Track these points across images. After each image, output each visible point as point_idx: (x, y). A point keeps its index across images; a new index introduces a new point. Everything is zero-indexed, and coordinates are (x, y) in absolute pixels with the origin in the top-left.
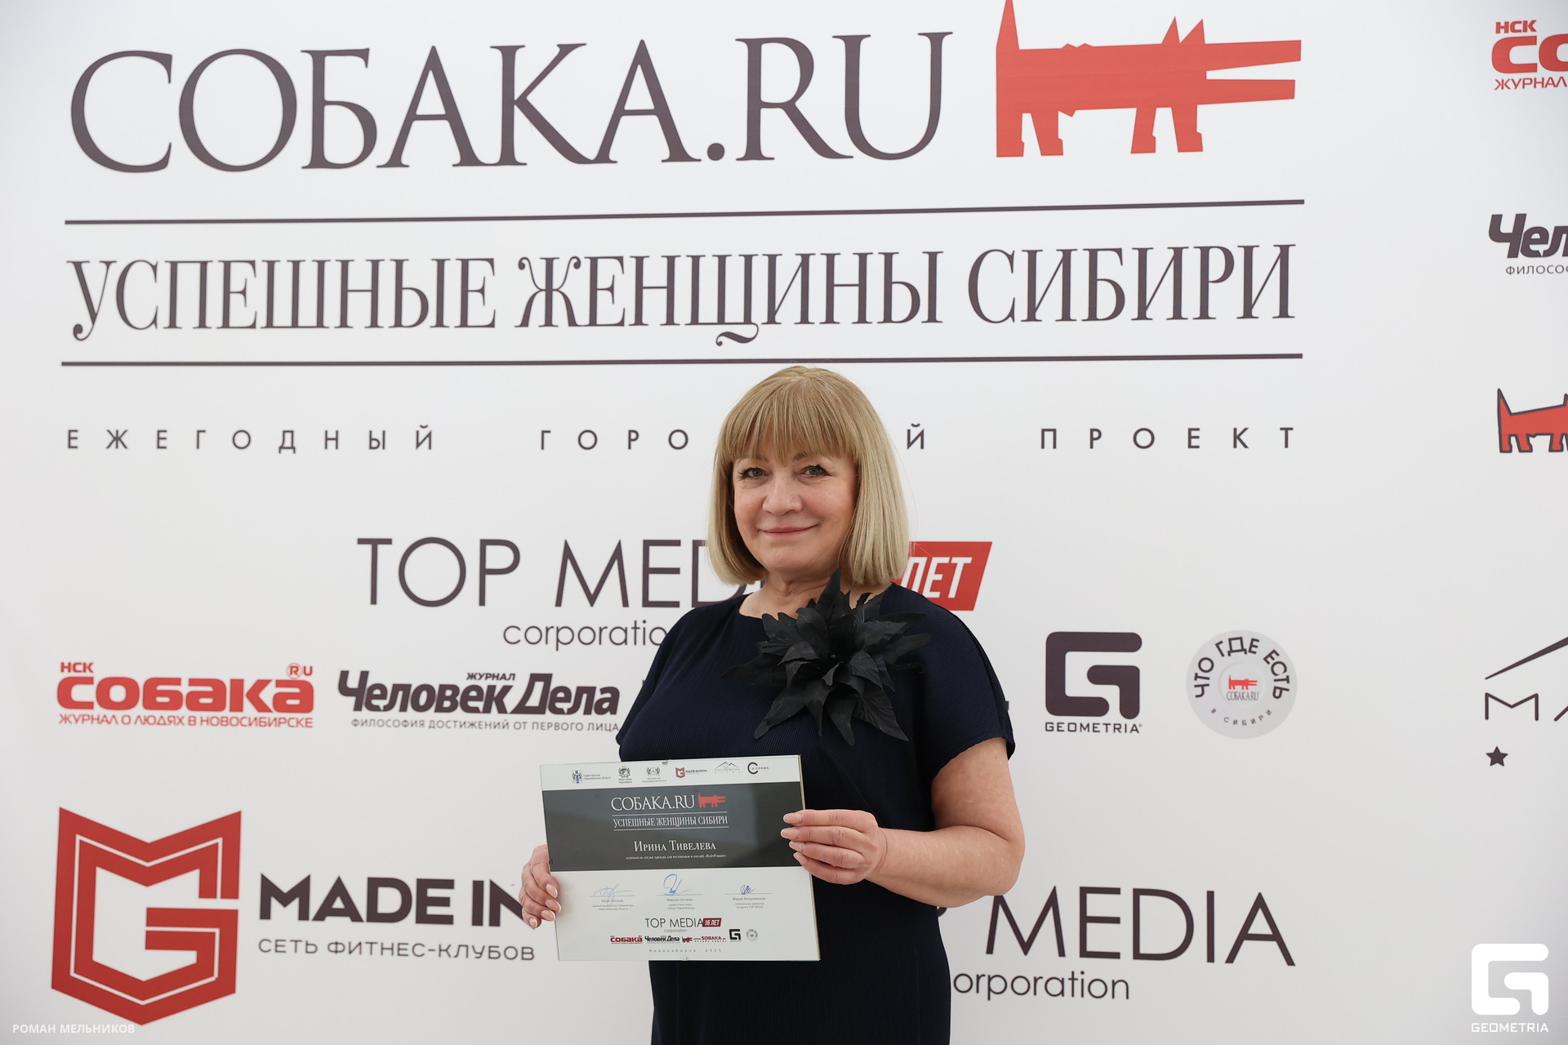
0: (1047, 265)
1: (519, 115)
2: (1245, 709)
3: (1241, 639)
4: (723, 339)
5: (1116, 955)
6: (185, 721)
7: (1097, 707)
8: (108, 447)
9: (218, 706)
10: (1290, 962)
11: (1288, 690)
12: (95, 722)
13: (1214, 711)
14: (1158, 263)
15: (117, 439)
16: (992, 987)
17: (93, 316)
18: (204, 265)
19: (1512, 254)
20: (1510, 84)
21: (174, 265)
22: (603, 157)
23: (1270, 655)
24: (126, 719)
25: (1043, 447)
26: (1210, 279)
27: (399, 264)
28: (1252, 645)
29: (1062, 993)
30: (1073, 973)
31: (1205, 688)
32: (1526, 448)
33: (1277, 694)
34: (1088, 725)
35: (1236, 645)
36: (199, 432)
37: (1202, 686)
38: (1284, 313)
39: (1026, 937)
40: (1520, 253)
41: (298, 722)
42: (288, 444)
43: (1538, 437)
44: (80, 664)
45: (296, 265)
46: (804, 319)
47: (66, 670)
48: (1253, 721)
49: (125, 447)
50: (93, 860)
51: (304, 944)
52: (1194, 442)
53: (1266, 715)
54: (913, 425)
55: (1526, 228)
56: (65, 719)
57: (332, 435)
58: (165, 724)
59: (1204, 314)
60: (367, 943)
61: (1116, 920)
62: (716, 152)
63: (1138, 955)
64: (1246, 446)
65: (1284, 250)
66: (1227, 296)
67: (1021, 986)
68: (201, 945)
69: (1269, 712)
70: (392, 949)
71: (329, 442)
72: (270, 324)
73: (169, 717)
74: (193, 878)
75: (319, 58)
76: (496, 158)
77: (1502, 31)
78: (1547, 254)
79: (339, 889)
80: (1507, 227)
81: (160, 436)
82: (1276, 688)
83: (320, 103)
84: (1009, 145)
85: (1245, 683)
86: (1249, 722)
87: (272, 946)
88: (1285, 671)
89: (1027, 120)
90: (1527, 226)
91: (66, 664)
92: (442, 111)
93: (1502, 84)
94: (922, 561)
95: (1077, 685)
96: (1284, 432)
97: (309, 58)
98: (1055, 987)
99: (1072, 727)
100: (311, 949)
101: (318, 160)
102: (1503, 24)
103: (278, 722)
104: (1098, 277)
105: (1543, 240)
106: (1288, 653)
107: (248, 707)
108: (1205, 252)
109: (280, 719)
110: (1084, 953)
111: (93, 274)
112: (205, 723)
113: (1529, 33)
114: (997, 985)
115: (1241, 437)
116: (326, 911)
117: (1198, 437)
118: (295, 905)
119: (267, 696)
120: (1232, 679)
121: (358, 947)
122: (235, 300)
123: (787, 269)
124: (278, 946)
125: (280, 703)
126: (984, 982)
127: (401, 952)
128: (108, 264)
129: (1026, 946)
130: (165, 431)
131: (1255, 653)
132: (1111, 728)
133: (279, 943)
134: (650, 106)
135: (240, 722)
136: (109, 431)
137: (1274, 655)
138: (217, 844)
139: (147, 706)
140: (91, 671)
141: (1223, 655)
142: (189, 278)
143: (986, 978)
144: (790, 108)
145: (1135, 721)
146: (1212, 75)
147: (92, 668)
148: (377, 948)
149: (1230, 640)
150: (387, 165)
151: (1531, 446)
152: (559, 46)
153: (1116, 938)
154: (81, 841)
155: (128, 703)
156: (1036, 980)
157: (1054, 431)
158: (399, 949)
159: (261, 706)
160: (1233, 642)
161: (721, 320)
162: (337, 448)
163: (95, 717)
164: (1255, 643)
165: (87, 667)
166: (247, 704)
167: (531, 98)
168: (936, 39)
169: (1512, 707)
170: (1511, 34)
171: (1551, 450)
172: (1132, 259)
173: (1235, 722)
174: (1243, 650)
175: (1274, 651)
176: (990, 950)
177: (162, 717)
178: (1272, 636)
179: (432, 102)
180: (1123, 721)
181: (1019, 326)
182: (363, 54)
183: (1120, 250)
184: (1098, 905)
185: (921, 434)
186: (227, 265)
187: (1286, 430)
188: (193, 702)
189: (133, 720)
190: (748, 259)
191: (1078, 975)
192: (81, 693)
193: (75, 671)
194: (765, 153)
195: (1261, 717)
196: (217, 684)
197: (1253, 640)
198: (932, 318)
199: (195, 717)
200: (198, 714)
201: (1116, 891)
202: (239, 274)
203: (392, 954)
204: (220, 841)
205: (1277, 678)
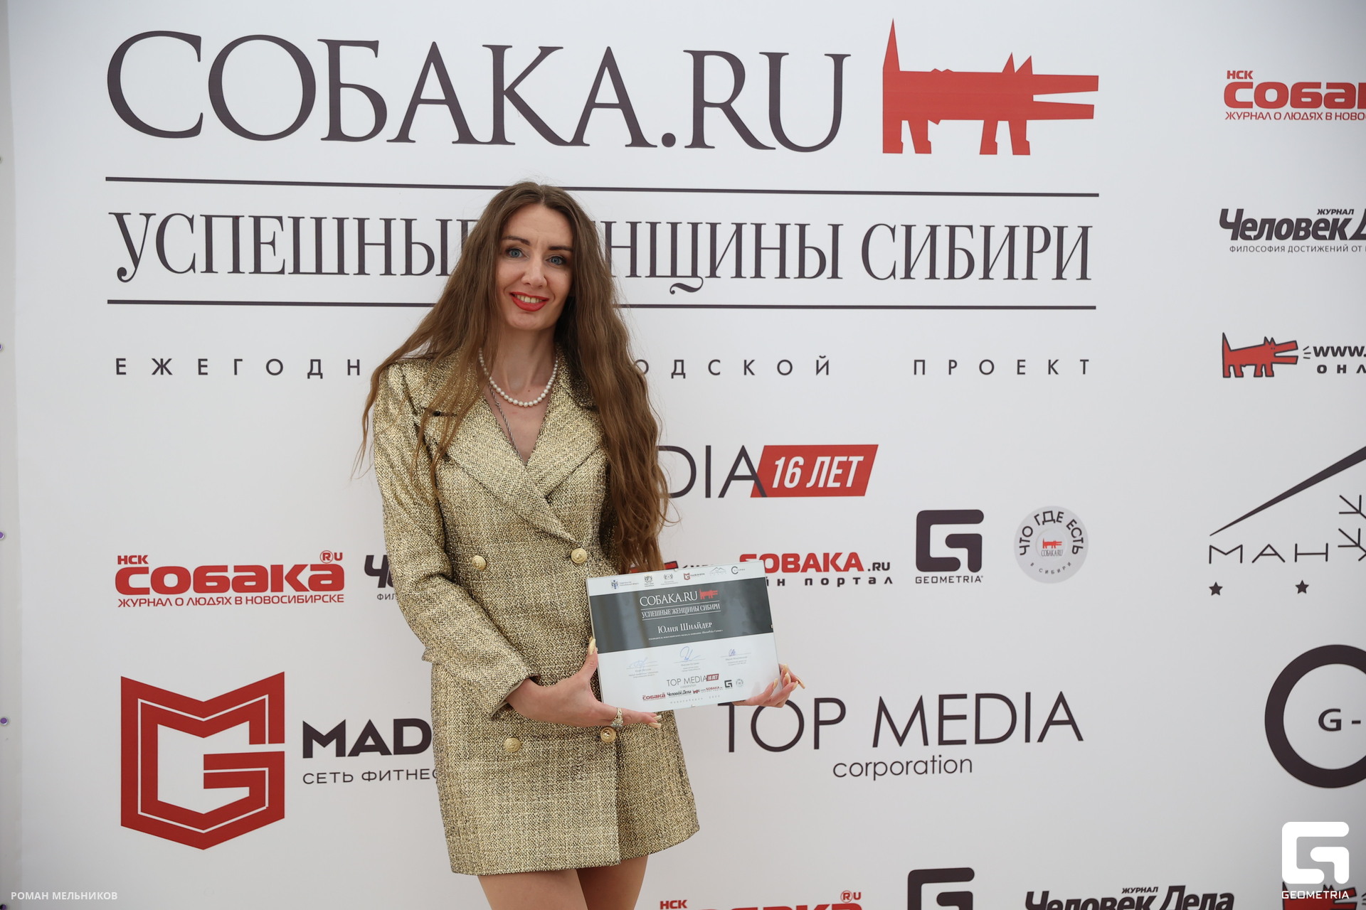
0: (919, 236)
1: (507, 103)
2: (1053, 562)
3: (1051, 512)
4: (674, 289)
5: (963, 742)
6: (232, 601)
7: (952, 564)
8: (154, 373)
9: (261, 587)
10: (1080, 738)
11: (1082, 548)
12: (152, 604)
13: (1032, 564)
14: (998, 236)
15: (162, 366)
16: (877, 771)
17: (136, 261)
18: (236, 220)
19: (1234, 237)
20: (1235, 116)
21: (209, 219)
22: (578, 140)
23: (1071, 523)
24: (179, 602)
25: (915, 373)
26: (1034, 250)
27: (409, 223)
28: (1059, 517)
29: (926, 771)
30: (934, 757)
31: (1027, 548)
32: (1240, 374)
33: (1075, 551)
34: (946, 578)
35: (1048, 517)
36: (236, 361)
37: (1025, 547)
38: (1084, 276)
39: (901, 732)
40: (1239, 237)
41: (331, 598)
42: (315, 370)
43: (1247, 367)
44: (135, 556)
45: (318, 221)
46: (739, 274)
47: (123, 562)
48: (1059, 571)
49: (170, 373)
50: (154, 719)
51: (342, 774)
52: (1022, 370)
53: (1067, 566)
54: (820, 357)
55: (1243, 219)
56: (124, 603)
57: (354, 363)
58: (215, 604)
59: (1030, 276)
60: (394, 771)
61: (964, 717)
62: (669, 140)
63: (978, 741)
64: (1057, 373)
65: (1085, 230)
66: (1045, 263)
67: (897, 768)
68: (253, 782)
69: (1069, 564)
70: (416, 774)
71: (351, 369)
72: (297, 270)
73: (217, 598)
74: (244, 729)
75: (334, 47)
76: (490, 139)
77: (1231, 77)
78: (1257, 237)
79: (370, 730)
80: (1231, 218)
81: (201, 364)
82: (1074, 547)
83: (336, 85)
84: (892, 144)
85: (1054, 544)
86: (1056, 571)
87: (315, 778)
88: (1081, 534)
89: (905, 125)
90: (1244, 218)
91: (123, 557)
92: (442, 97)
93: (1230, 116)
94: (827, 459)
95: (938, 549)
96: (1082, 362)
97: (325, 47)
98: (921, 767)
99: (935, 580)
100: (348, 778)
101: (335, 133)
102: (1231, 72)
103: (314, 599)
104: (956, 247)
105: (1254, 228)
106: (1084, 522)
107: (288, 589)
108: (1031, 230)
109: (315, 596)
110: (942, 742)
111: (135, 226)
112: (250, 602)
113: (1248, 80)
114: (880, 769)
115: (1054, 366)
116: (359, 748)
117: (1024, 366)
118: (333, 744)
119: (304, 578)
120: (1045, 541)
121: (388, 775)
122: (266, 250)
123: (725, 234)
124: (320, 778)
125: (315, 583)
126: (871, 767)
127: (423, 776)
128: (148, 216)
129: (901, 740)
130: (206, 360)
131: (1060, 522)
132: (961, 579)
133: (320, 776)
134: (616, 101)
135: (280, 600)
136: (154, 360)
137: (1073, 523)
138: (264, 699)
139: (197, 590)
140: (146, 563)
141: (1039, 524)
142: (222, 230)
143: (873, 765)
144: (727, 107)
145: (979, 573)
146: (1038, 98)
147: (146, 560)
148: (403, 775)
149: (1044, 513)
150: (398, 139)
151: (1243, 373)
152: (540, 47)
153: (963, 730)
154: (142, 703)
155: (181, 588)
156: (908, 763)
157: (923, 361)
158: (421, 774)
159: (298, 587)
160: (1046, 514)
161: (674, 273)
162: (358, 374)
163: (151, 600)
164: (1061, 515)
165: (142, 559)
166: (286, 584)
167: (517, 89)
168: (838, 59)
169: (1226, 554)
170: (1237, 80)
171: (1255, 376)
172: (980, 233)
173: (1047, 572)
174: (1053, 520)
175: (1073, 521)
176: (875, 744)
177: (211, 598)
178: (1073, 509)
179: (433, 89)
180: (970, 574)
181: (899, 282)
182: (374, 45)
183: (972, 226)
184: (951, 707)
185: (827, 364)
186: (257, 220)
187: (1084, 361)
188: (239, 585)
189: (185, 602)
190: (695, 226)
191: (937, 758)
192: (136, 581)
193: (131, 563)
194: (707, 142)
195: (1064, 568)
196: (259, 570)
197: (1059, 513)
198: (835, 275)
199: (241, 598)
200: (244, 595)
201: (964, 696)
202: (268, 228)
203: (416, 778)
204: (266, 697)
205: (1075, 539)
